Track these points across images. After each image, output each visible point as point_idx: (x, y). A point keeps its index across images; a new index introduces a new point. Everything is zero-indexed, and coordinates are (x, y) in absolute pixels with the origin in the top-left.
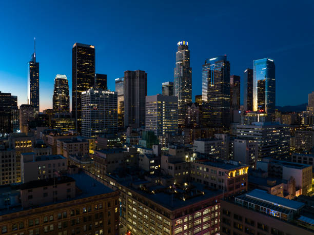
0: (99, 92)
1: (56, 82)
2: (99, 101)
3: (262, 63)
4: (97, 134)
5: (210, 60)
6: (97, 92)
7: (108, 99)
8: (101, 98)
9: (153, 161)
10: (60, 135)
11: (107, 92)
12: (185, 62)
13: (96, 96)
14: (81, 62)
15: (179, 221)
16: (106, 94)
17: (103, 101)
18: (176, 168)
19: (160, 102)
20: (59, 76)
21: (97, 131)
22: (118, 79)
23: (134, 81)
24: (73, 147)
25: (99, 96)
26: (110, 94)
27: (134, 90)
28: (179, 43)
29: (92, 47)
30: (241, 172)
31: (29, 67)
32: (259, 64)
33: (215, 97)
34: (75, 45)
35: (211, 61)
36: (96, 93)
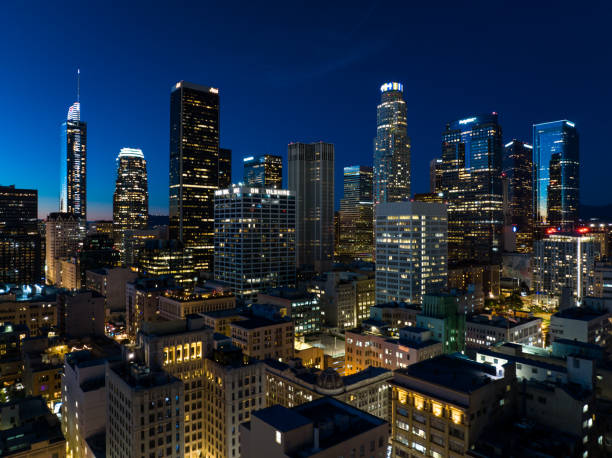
0: (260, 191)
1: (121, 164)
2: (259, 211)
3: (554, 129)
5: (461, 122)
6: (257, 191)
7: (276, 206)
8: (264, 206)
9: (586, 406)
11: (276, 192)
12: (399, 125)
13: (254, 201)
14: (192, 123)
16: (274, 197)
17: (268, 211)
19: (416, 218)
20: (127, 152)
22: (251, 158)
24: (262, 337)
25: (259, 201)
26: (282, 197)
28: (385, 87)
29: (212, 90)
32: (547, 130)
33: (475, 200)
35: (463, 125)
36: (255, 195)
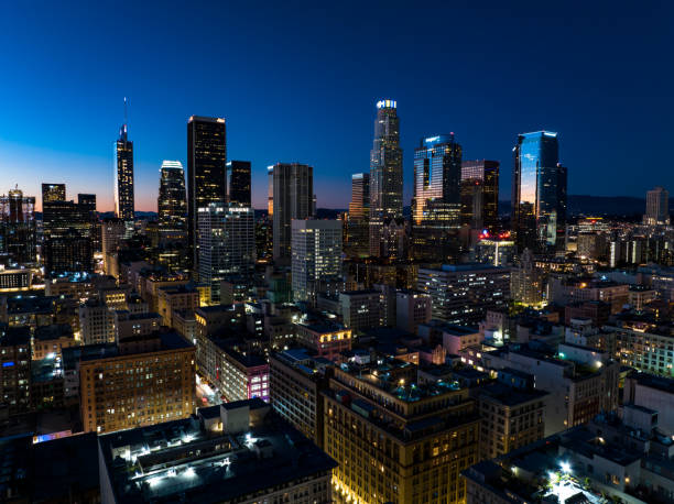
0: (224, 209)
1: (163, 175)
2: (224, 223)
4: (222, 275)
5: (427, 140)
6: (221, 210)
7: (238, 220)
8: (227, 220)
9: (259, 322)
10: (164, 280)
11: (237, 210)
12: (390, 140)
13: (220, 217)
15: (256, 379)
16: (235, 213)
17: (231, 223)
18: (276, 331)
19: (311, 231)
20: (167, 164)
21: (221, 271)
23: (288, 183)
25: (224, 217)
26: (242, 213)
27: (289, 197)
28: (379, 105)
29: (220, 121)
30: (340, 336)
31: (116, 150)
34: (191, 119)
35: (429, 143)
36: (220, 213)
